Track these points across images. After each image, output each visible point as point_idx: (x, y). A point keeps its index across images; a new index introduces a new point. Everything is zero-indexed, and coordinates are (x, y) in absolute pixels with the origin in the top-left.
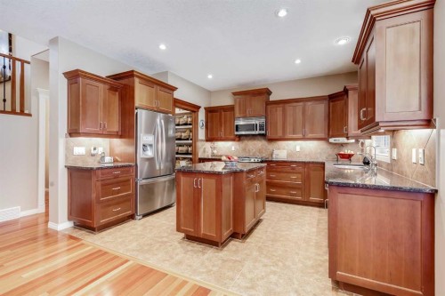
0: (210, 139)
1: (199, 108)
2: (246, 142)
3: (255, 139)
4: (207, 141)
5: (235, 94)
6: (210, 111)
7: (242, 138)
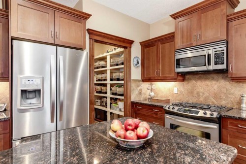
0: (146, 79)
1: (131, 42)
2: (193, 82)
3: (207, 79)
4: (144, 81)
5: (175, 16)
6: (147, 45)
7: (187, 77)
